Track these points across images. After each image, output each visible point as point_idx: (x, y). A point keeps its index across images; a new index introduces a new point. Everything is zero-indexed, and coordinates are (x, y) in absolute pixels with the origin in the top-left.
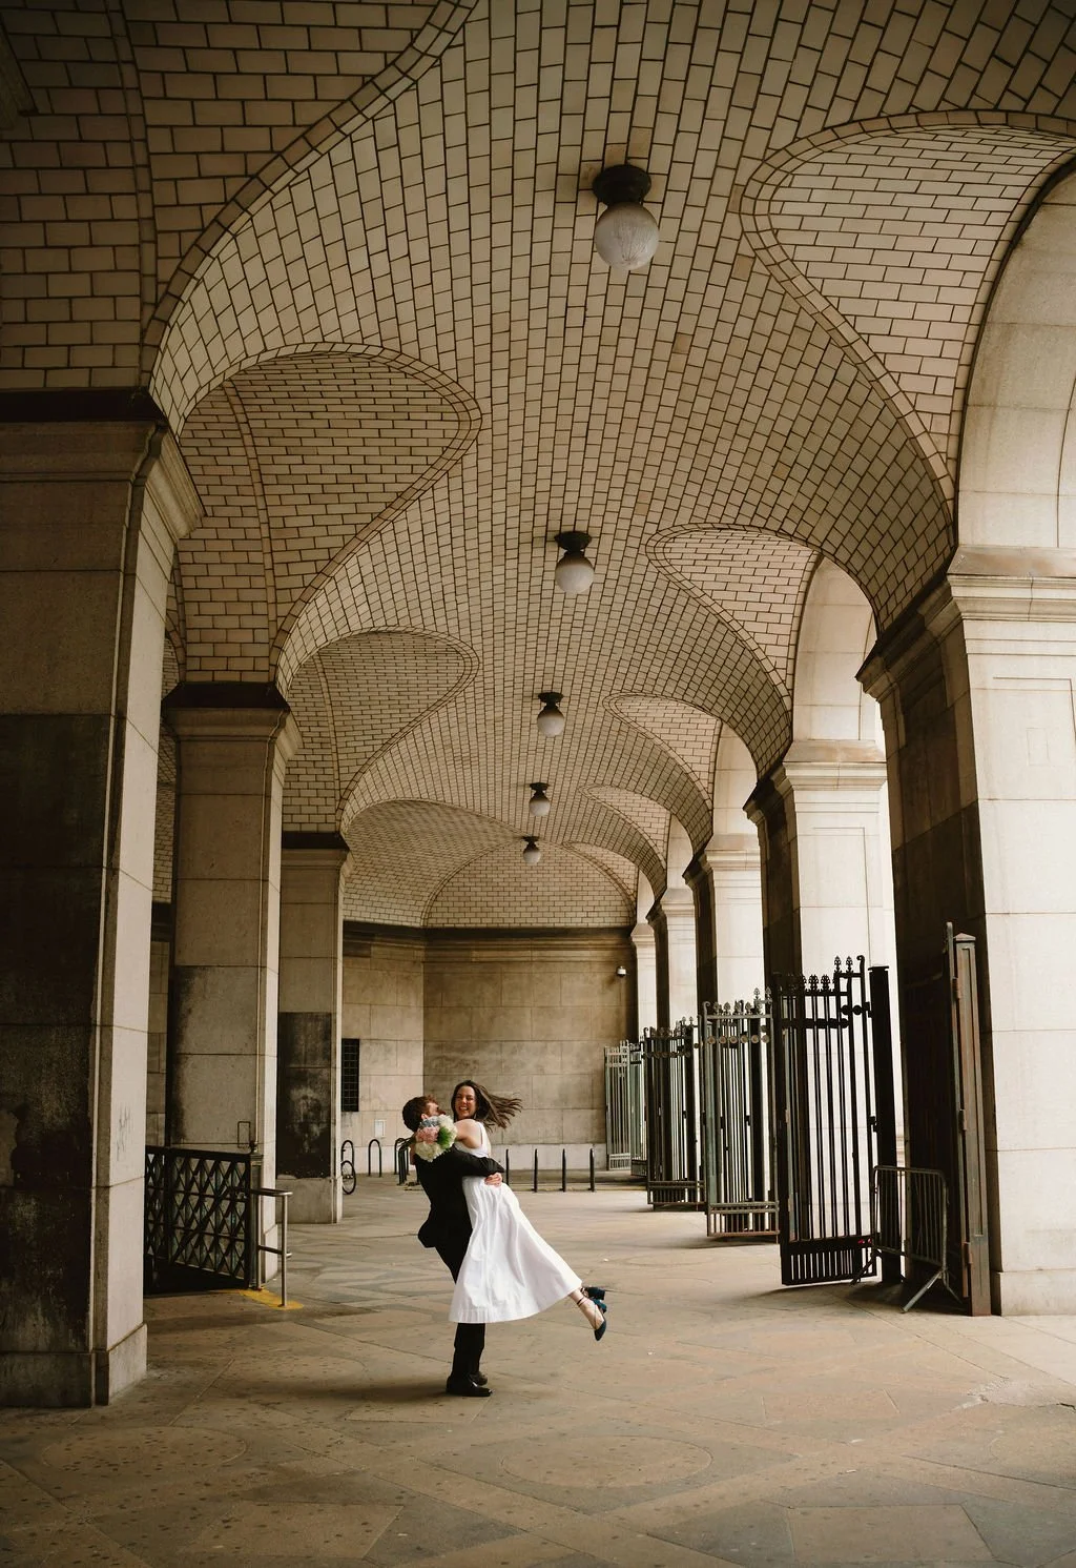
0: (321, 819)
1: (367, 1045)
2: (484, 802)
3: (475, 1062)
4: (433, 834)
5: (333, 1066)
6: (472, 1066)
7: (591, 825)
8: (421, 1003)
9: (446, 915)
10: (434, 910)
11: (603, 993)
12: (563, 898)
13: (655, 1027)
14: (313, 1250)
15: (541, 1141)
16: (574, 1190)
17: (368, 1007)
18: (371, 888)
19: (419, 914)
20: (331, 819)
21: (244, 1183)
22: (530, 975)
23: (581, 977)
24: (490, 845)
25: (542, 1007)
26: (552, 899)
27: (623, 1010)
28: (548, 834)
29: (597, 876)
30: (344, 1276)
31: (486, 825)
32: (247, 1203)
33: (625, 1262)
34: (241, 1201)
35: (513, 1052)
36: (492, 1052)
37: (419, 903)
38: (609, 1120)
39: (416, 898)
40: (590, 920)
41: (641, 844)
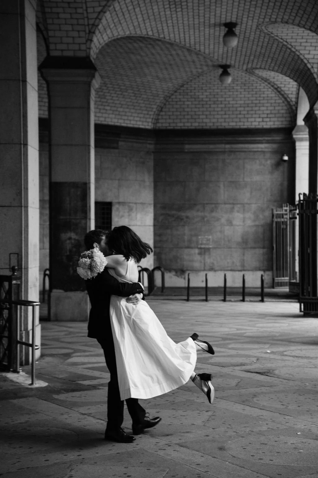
0: (76, 47)
1: (117, 206)
2: (192, 38)
3: (187, 217)
4: (158, 63)
5: (88, 217)
6: (185, 220)
7: (266, 55)
8: (152, 179)
9: (169, 121)
10: (160, 117)
11: (271, 173)
12: (247, 109)
13: (307, 192)
14: (70, 340)
15: (229, 269)
16: (251, 301)
17: (117, 182)
18: (118, 102)
19: (150, 120)
20: (83, 47)
21: (8, 297)
22: (224, 161)
23: (258, 161)
24: (197, 72)
25: (231, 182)
26: (239, 109)
27: (286, 183)
28: (237, 64)
29: (270, 93)
30: (86, 360)
31: (195, 58)
32: (10, 310)
33: (282, 354)
34: (6, 308)
35: (212, 211)
36: (198, 211)
37: (150, 113)
38: (275, 256)
39: (148, 109)
40: (264, 124)
41: (302, 67)
